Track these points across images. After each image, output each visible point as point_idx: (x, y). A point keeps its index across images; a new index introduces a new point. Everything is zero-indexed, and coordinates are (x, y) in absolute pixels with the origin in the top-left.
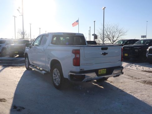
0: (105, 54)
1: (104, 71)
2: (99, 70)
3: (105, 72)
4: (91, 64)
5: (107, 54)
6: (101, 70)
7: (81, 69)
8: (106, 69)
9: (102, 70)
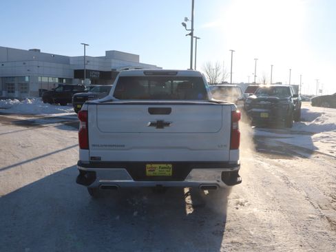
0: (160, 125)
1: (165, 168)
2: (148, 166)
3: (169, 173)
4: (121, 148)
5: (168, 124)
6: (153, 166)
7: (92, 158)
8: (170, 166)
9: (158, 166)
